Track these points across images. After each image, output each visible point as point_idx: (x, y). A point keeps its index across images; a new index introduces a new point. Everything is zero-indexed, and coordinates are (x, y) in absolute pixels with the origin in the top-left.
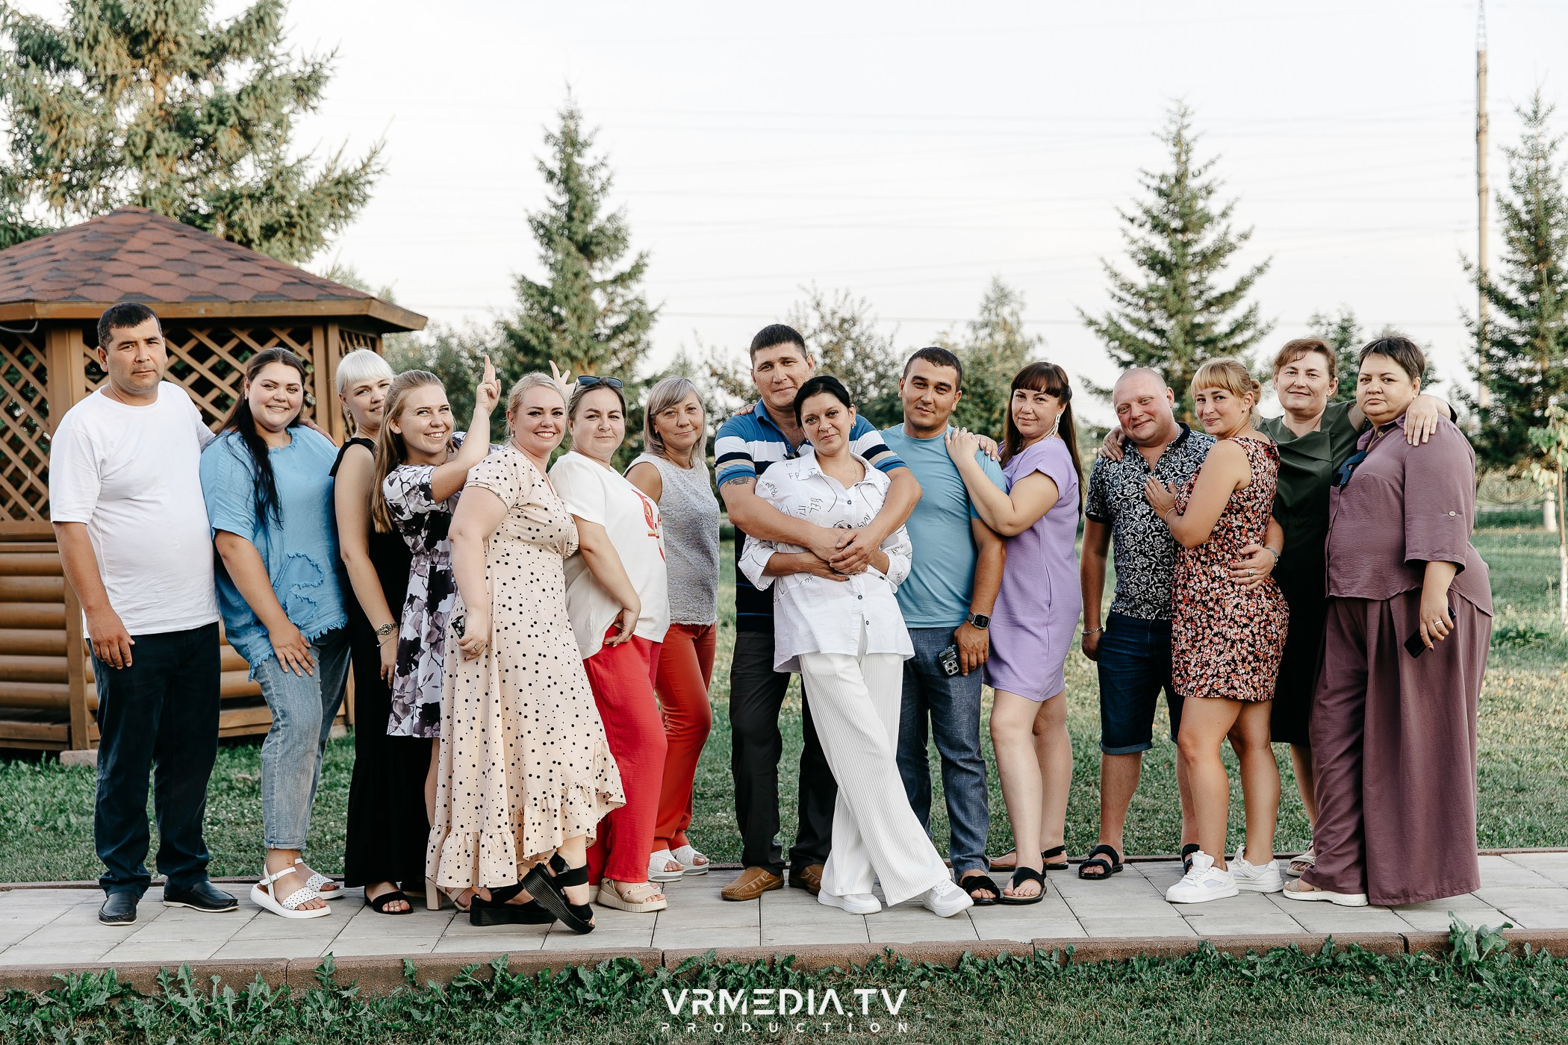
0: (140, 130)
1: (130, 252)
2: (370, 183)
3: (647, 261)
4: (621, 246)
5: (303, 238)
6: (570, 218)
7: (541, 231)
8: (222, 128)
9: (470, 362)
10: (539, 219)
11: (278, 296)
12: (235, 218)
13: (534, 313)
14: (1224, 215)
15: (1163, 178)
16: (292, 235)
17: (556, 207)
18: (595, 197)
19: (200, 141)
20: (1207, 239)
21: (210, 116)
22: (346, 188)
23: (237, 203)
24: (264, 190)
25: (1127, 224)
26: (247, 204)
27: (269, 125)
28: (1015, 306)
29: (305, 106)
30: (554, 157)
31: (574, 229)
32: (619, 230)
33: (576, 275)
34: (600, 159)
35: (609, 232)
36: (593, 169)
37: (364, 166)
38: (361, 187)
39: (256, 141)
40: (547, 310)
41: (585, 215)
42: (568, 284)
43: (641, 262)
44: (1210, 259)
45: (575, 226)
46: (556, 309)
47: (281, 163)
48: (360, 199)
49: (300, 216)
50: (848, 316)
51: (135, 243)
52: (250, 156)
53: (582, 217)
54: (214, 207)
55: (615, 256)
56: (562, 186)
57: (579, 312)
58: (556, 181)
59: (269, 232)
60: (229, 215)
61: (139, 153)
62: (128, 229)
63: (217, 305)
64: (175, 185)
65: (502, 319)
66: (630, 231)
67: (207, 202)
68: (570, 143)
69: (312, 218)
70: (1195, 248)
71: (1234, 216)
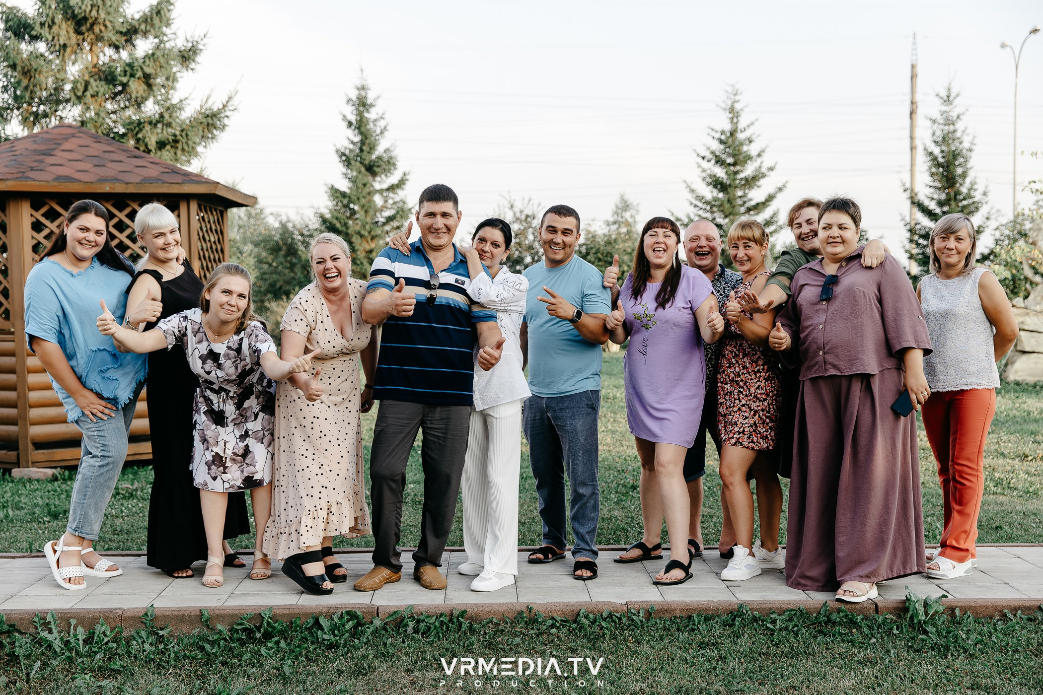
0: (80, 80)
1: (63, 151)
2: (227, 117)
3: (408, 177)
4: (392, 168)
5: (183, 150)
6: (361, 150)
7: (344, 158)
8: (133, 79)
9: (300, 238)
10: (343, 151)
11: (157, 180)
12: (140, 136)
13: (337, 208)
14: (759, 155)
15: (723, 132)
16: (177, 148)
17: (353, 143)
18: (377, 138)
19: (120, 88)
20: (748, 170)
21: (125, 72)
22: (212, 119)
23: (141, 126)
24: (158, 119)
25: (700, 160)
26: (148, 128)
27: (164, 78)
28: (633, 212)
29: (187, 67)
30: (352, 113)
31: (363, 157)
32: (391, 158)
33: (364, 185)
34: (380, 114)
35: (385, 159)
36: (376, 120)
37: (224, 106)
38: (222, 119)
39: (155, 88)
40: (346, 206)
41: (371, 149)
42: (360, 190)
43: (404, 178)
44: (750, 182)
45: (365, 155)
46: (352, 206)
47: (169, 102)
48: (221, 127)
49: (181, 135)
50: (530, 213)
51: (67, 146)
52: (151, 100)
53: (368, 149)
54: (128, 129)
55: (388, 174)
56: (357, 131)
57: (366, 208)
58: (353, 127)
59: (161, 145)
60: (137, 134)
61: (80, 93)
62: (64, 137)
63: (117, 184)
64: (103, 114)
65: (319, 211)
66: (398, 159)
67: (124, 127)
68: (362, 104)
69: (189, 137)
70: (741, 176)
71: (765, 156)
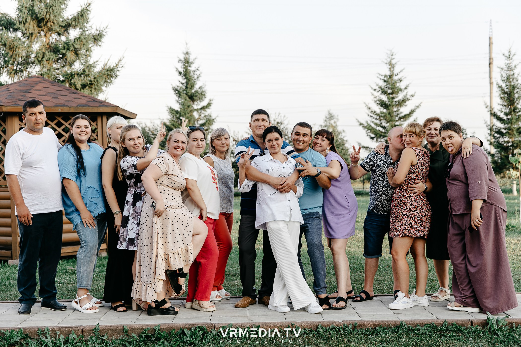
0: (40, 52)
1: (35, 90)
2: (118, 71)
3: (212, 102)
4: (204, 97)
5: (95, 89)
6: (186, 87)
7: (177, 92)
8: (68, 51)
9: (152, 136)
10: (176, 88)
11: (86, 105)
12: (72, 81)
13: (174, 119)
14: (406, 88)
15: (385, 76)
16: (92, 88)
17: (182, 84)
18: (195, 80)
19: (61, 56)
20: (400, 97)
21: (64, 47)
22: (110, 72)
23: (73, 76)
24: (82, 72)
25: (373, 91)
26: (76, 77)
27: (85, 51)
28: (335, 120)
29: (97, 44)
30: (181, 67)
31: (188, 91)
32: (203, 91)
33: (188, 106)
34: (197, 68)
35: (200, 92)
36: (194, 71)
37: (117, 65)
38: (115, 72)
39: (80, 56)
40: (178, 118)
41: (192, 87)
42: (186, 110)
43: (210, 103)
44: (401, 103)
45: (188, 90)
46: (181, 118)
47: (88, 63)
48: (115, 76)
49: (94, 81)
50: (279, 121)
51: (37, 87)
52: (78, 61)
53: (190, 87)
54: (65, 78)
55: (201, 100)
56: (184, 77)
57: (189, 119)
58: (182, 75)
59: (84, 86)
60: (71, 80)
61: (40, 59)
62: (35, 83)
63: (65, 108)
64: (52, 70)
65: (163, 121)
66: (207, 92)
67: (63, 77)
68: (187, 62)
69: (98, 82)
70: (396, 100)
71: (409, 89)
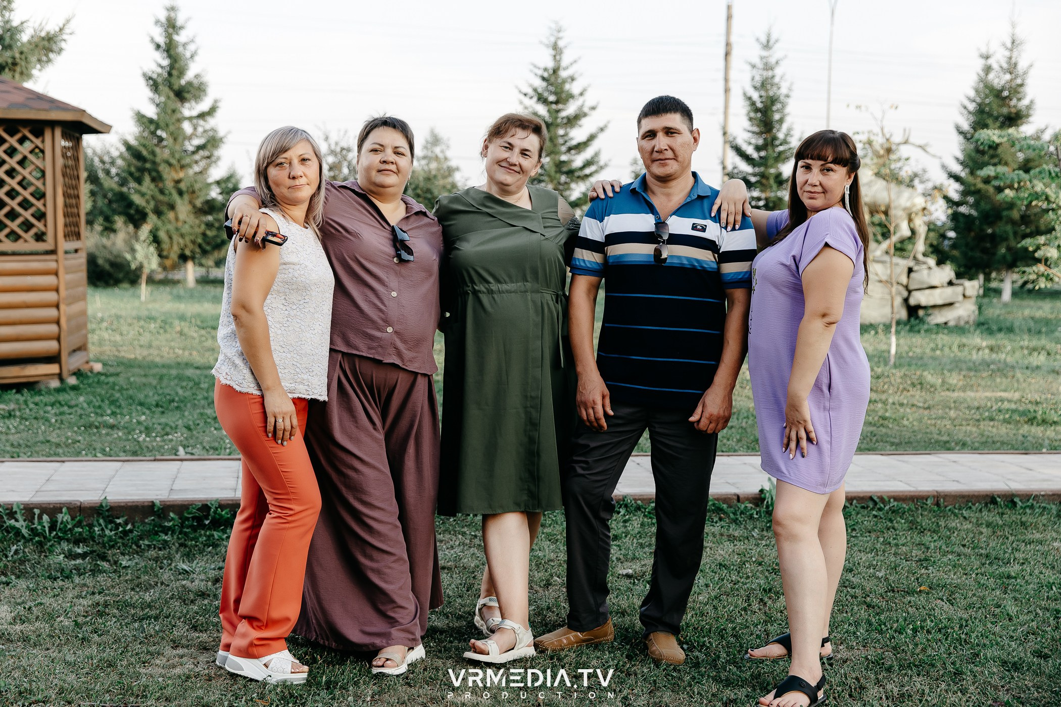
2: (65, 40)
3: (219, 105)
4: (203, 94)
6: (170, 74)
7: (151, 82)
10: (150, 74)
13: (145, 134)
14: (581, 94)
15: (545, 70)
17: (162, 67)
18: (187, 62)
20: (570, 109)
22: (49, 43)
25: (522, 97)
28: (443, 147)
30: (160, 35)
31: (172, 82)
32: (202, 84)
33: (174, 111)
35: (195, 85)
36: (185, 44)
37: (61, 29)
38: (59, 43)
40: (154, 133)
41: (180, 74)
42: (168, 117)
43: (215, 106)
44: (572, 121)
45: (173, 80)
46: (159, 132)
48: (58, 51)
50: (345, 146)
55: (198, 101)
56: (165, 54)
57: (174, 135)
58: (161, 50)
66: (209, 85)
68: (171, 26)
70: (564, 114)
71: (587, 95)
